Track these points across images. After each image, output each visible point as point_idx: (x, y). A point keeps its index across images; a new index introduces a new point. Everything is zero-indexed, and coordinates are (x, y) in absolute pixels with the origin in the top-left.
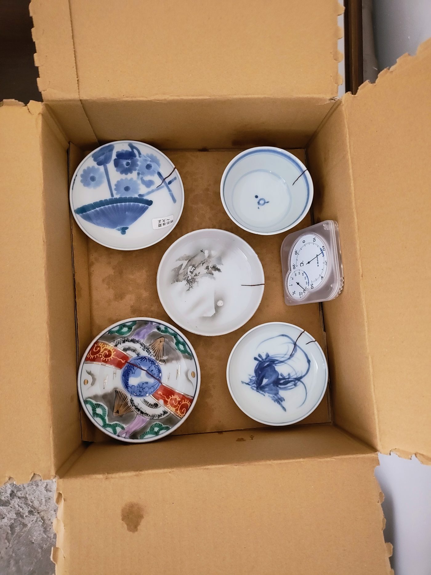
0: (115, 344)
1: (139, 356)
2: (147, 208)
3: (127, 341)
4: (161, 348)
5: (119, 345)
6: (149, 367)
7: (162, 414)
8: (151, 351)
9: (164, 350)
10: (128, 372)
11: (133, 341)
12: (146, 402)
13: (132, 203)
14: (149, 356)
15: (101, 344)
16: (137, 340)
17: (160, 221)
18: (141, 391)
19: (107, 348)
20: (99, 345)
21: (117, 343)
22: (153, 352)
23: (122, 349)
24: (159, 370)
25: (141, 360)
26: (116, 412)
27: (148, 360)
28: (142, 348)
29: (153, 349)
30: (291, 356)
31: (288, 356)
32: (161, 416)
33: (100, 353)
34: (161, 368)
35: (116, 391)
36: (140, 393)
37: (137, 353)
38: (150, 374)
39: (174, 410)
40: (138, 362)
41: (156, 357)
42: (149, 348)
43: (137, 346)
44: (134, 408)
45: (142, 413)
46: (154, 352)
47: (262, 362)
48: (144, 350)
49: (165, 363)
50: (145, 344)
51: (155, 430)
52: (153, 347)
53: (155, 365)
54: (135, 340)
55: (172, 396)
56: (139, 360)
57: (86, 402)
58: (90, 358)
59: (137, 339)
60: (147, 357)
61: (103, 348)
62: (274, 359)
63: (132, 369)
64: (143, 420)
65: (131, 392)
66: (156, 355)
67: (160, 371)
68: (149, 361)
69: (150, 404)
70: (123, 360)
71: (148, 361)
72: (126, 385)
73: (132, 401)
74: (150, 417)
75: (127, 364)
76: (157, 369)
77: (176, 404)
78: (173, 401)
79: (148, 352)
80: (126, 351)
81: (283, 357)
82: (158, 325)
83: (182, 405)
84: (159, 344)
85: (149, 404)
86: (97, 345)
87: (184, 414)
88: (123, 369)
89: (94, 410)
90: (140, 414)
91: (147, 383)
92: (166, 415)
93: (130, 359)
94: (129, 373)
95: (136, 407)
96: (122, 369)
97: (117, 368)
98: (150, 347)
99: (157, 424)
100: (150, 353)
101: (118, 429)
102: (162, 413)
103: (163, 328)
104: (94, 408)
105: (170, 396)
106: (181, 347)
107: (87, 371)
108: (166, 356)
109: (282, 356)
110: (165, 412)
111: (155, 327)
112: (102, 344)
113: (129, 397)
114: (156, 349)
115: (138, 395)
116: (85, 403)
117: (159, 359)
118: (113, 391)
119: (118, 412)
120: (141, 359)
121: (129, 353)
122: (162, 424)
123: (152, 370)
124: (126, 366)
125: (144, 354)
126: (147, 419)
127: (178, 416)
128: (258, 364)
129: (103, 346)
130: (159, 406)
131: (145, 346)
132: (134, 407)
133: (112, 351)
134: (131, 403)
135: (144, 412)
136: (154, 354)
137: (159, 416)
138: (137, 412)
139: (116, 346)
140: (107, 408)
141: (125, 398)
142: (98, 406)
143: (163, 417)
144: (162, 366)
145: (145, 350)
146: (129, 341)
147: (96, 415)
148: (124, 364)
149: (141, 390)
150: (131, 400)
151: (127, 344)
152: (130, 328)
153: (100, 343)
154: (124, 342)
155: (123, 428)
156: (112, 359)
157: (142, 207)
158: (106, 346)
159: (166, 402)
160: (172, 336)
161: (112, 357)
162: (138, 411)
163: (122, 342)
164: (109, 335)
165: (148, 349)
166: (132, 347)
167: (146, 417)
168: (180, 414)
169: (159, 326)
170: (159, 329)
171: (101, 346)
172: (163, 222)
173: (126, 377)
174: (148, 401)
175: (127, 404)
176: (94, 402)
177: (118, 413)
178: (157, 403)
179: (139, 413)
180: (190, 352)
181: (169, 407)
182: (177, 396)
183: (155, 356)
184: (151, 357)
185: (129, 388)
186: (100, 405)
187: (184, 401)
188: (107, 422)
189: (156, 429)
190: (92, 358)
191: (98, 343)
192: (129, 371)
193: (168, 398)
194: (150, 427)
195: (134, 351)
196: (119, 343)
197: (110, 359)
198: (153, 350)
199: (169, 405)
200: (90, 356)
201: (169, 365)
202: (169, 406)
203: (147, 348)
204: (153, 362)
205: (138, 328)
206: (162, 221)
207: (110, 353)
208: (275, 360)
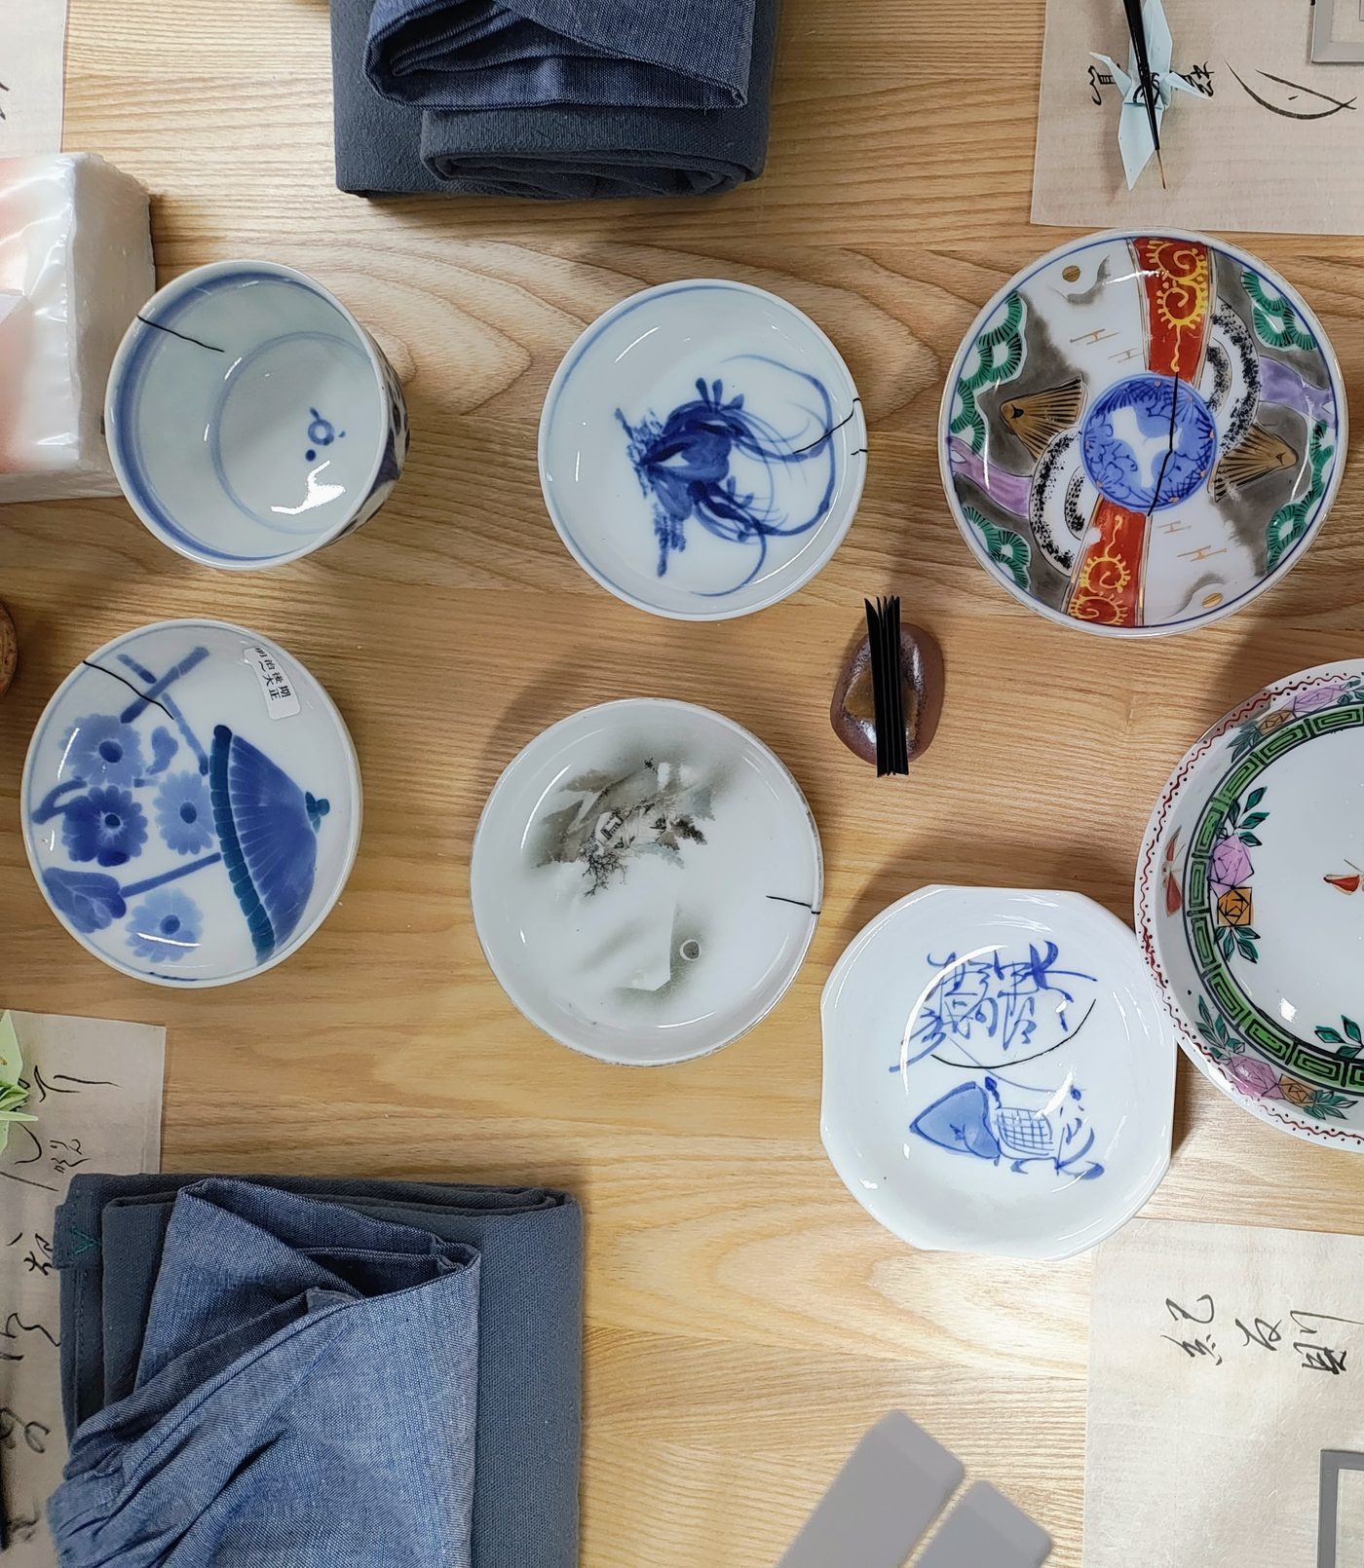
0: (1218, 313)
1: (1208, 407)
2: (239, 741)
3: (1243, 347)
4: (1259, 469)
5: (1223, 329)
6: (1185, 455)
7: (1057, 552)
8: (1240, 438)
9: (1260, 476)
10: (1146, 394)
11: (1250, 369)
12: (1076, 488)
13: (231, 792)
14: (1220, 440)
15: (1202, 268)
16: (1257, 379)
17: (273, 694)
18: (1104, 456)
19: (1199, 294)
20: (1199, 264)
21: (1225, 321)
22: (1239, 446)
23: (1213, 344)
24: (1189, 489)
25: (1198, 419)
26: (1015, 409)
27: (1207, 440)
28: (1239, 405)
29: (1250, 444)
30: (797, 456)
31: (786, 450)
32: (1051, 553)
33: (1175, 278)
34: (1197, 493)
35: (1078, 381)
36: (1096, 459)
37: (1215, 397)
38: (1166, 463)
39: (1083, 585)
40: (1189, 415)
41: (1224, 462)
42: (1246, 429)
43: (1238, 388)
44: (1047, 460)
45: (1041, 490)
46: (1238, 451)
47: (710, 410)
48: (1232, 416)
49: (1218, 498)
50: (1254, 412)
51: (1003, 547)
52: (1252, 439)
53: (1198, 471)
54: (1256, 372)
55: (1124, 564)
56: (1196, 412)
57: (1014, 299)
58: (1148, 255)
59: (1260, 378)
60: (1215, 435)
61: (1195, 280)
62: (745, 427)
63: (1161, 404)
64: (1020, 501)
65: (1092, 431)
66: (1232, 459)
67: (1185, 492)
68: (1204, 447)
69: (1075, 504)
70: (1179, 363)
71: (1202, 443)
72: (1105, 407)
73: (1065, 443)
74: (1036, 519)
75: (1170, 380)
76: (1187, 481)
77: (1103, 582)
78: (1108, 573)
79: (1231, 430)
80: (1210, 360)
81: (772, 441)
82: (1331, 421)
83: (1107, 603)
84: (1269, 455)
85: (1075, 500)
86: (1197, 255)
87: (1081, 616)
88: (1148, 374)
89: (1000, 335)
90: (1036, 484)
91: (1134, 467)
92: (1059, 566)
93: (1190, 385)
94: (1146, 398)
95: (1052, 463)
96: (1149, 371)
97: (1146, 353)
98: (1251, 430)
99: (1023, 548)
100: (1232, 439)
101: (967, 435)
102: (1061, 553)
103: (1326, 441)
104: (1005, 335)
105: (1119, 557)
106: (1287, 528)
107: (1105, 261)
108: (1240, 493)
109: (774, 439)
110: (1065, 560)
111: (1319, 416)
112: (1205, 272)
113: (1073, 431)
114: (1252, 451)
115: (1089, 456)
116: (1009, 295)
117: (1222, 476)
118: (1073, 373)
119: (1018, 413)
120: (1201, 418)
121: (1207, 372)
122: (1028, 564)
123: (1179, 468)
124: (1162, 381)
125: (1222, 421)
126: (1029, 514)
127: (1068, 603)
128: (697, 402)
129: (1200, 279)
130: (1077, 534)
131: (1247, 412)
132: (1047, 457)
133: (1193, 317)
134: (1058, 445)
135: (1045, 494)
136: (1232, 454)
137: (1049, 546)
138: (1038, 475)
139: (1216, 320)
140: (1016, 375)
141: (1065, 419)
142: (1016, 347)
143: (1050, 558)
144: (1203, 495)
145: (1234, 419)
146: (1244, 355)
147: (986, 346)
148: (1169, 372)
149: (1108, 458)
150: (1066, 439)
151: (1233, 355)
152: (1287, 337)
153: (1205, 264)
154: (1236, 340)
155: (976, 447)
156: (1170, 326)
157: (239, 757)
158: (1202, 290)
159: (1097, 550)
160: (1310, 485)
161: (1175, 326)
162: (1042, 476)
163: (1234, 333)
164: (1243, 280)
165: (1240, 427)
166: (1228, 372)
167: (1032, 507)
168: (1077, 606)
169: (1326, 426)
170: (1319, 431)
171: (1198, 270)
172: (274, 681)
173: (1131, 393)
174: (1080, 494)
175: (1050, 432)
176: (1021, 327)
177: (1014, 417)
178: (1086, 523)
179: (1038, 481)
180: (1279, 562)
181: (1086, 568)
182: (1128, 578)
183: (1227, 458)
184: (1219, 447)
185: (1101, 417)
186: (1020, 349)
187: (1119, 606)
188: (977, 392)
189: (1007, 550)
190: (1151, 261)
191: (1202, 257)
192: (1150, 398)
193: (1112, 554)
194: (1006, 530)
195: (1221, 384)
196: (1227, 325)
197: (1168, 321)
198: (1243, 444)
199: (1093, 564)
200: (1153, 251)
201: (1214, 514)
202: (1088, 565)
203: (1244, 421)
204: (1204, 460)
205: (1298, 363)
206: (272, 687)
207: (1186, 312)
208: (748, 430)
